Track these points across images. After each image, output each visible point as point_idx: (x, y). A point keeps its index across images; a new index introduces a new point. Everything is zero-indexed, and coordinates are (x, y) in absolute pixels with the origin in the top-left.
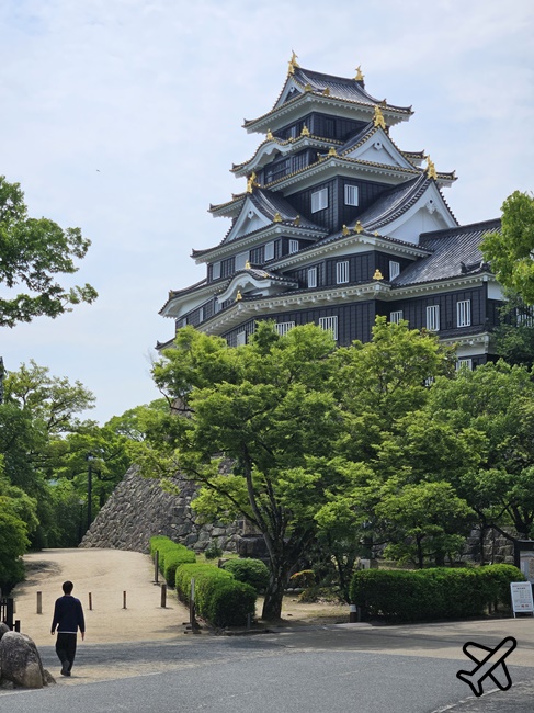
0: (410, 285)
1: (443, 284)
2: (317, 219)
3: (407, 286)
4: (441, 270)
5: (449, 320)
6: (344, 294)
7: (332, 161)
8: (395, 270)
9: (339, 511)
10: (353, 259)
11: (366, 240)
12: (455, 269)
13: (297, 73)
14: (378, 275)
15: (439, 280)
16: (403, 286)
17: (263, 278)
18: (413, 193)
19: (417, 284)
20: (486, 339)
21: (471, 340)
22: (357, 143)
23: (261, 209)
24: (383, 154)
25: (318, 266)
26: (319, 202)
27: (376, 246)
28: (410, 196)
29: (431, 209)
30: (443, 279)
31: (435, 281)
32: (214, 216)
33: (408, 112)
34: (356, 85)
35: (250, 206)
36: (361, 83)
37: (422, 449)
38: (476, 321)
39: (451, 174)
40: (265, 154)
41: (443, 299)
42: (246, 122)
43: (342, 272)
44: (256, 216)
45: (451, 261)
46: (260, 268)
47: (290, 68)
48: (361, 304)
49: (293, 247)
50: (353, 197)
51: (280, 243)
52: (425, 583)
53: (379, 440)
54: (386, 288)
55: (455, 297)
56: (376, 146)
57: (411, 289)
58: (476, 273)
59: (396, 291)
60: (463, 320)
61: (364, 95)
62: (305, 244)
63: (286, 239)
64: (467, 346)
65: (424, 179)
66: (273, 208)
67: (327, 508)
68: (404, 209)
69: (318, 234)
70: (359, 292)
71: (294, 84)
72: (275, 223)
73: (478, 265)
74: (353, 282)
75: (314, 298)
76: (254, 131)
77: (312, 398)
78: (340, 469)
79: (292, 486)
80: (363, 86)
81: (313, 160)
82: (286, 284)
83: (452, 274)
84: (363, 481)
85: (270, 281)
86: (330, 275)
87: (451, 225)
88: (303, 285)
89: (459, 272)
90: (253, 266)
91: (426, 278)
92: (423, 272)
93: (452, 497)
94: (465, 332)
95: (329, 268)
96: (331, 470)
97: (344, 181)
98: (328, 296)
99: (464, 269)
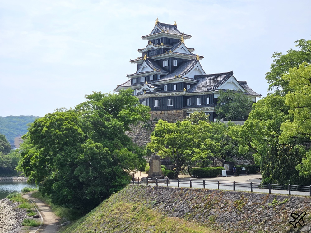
0: (193, 92)
1: (202, 93)
2: (165, 69)
3: (192, 92)
4: (201, 88)
5: (204, 102)
6: (175, 94)
7: (170, 54)
8: (188, 87)
9: (195, 158)
10: (177, 84)
11: (182, 79)
12: (205, 89)
13: (158, 24)
14: (185, 90)
15: (201, 92)
16: (191, 93)
17: (152, 88)
18: (193, 64)
19: (195, 92)
20: (213, 109)
21: (209, 108)
22: (176, 47)
23: (149, 65)
24: (183, 50)
25: (167, 85)
26: (166, 64)
27: (184, 81)
28: (192, 65)
29: (198, 68)
30: (202, 92)
31: (200, 92)
32: (132, 63)
33: (190, 36)
34: (174, 27)
35: (145, 64)
36: (176, 26)
37: (209, 146)
38: (211, 103)
39: (202, 56)
40: (149, 48)
41: (202, 96)
42: (142, 37)
43: (174, 88)
44: (147, 66)
45: (204, 85)
46: (150, 84)
47: (156, 23)
48: (180, 96)
49: (159, 77)
50: (175, 64)
51: (155, 76)
52: (206, 170)
53: (201, 144)
54: (187, 93)
55: (205, 96)
56: (182, 48)
57: (193, 93)
58: (211, 91)
59: (189, 94)
60: (207, 103)
61: (177, 30)
62: (162, 77)
63: (157, 75)
64: (208, 110)
65: (196, 60)
66: (152, 65)
67: (194, 158)
68: (190, 69)
69: (166, 74)
70: (179, 93)
71: (157, 27)
72: (154, 71)
73: (211, 89)
74: (177, 91)
75: (167, 94)
76: (145, 39)
77: (189, 137)
78: (195, 150)
79: (187, 153)
80: (176, 27)
81: (164, 52)
82: (158, 89)
83: (205, 91)
84: (199, 153)
85: (154, 88)
86: (171, 88)
87: (204, 74)
88: (163, 89)
89: (207, 90)
90: (148, 83)
91: (197, 91)
92: (196, 88)
93: (210, 153)
94: (208, 106)
95: (171, 86)
96: (193, 150)
97: (173, 59)
98: (171, 94)
99: (208, 90)
